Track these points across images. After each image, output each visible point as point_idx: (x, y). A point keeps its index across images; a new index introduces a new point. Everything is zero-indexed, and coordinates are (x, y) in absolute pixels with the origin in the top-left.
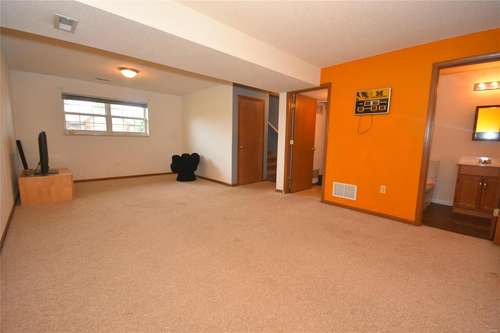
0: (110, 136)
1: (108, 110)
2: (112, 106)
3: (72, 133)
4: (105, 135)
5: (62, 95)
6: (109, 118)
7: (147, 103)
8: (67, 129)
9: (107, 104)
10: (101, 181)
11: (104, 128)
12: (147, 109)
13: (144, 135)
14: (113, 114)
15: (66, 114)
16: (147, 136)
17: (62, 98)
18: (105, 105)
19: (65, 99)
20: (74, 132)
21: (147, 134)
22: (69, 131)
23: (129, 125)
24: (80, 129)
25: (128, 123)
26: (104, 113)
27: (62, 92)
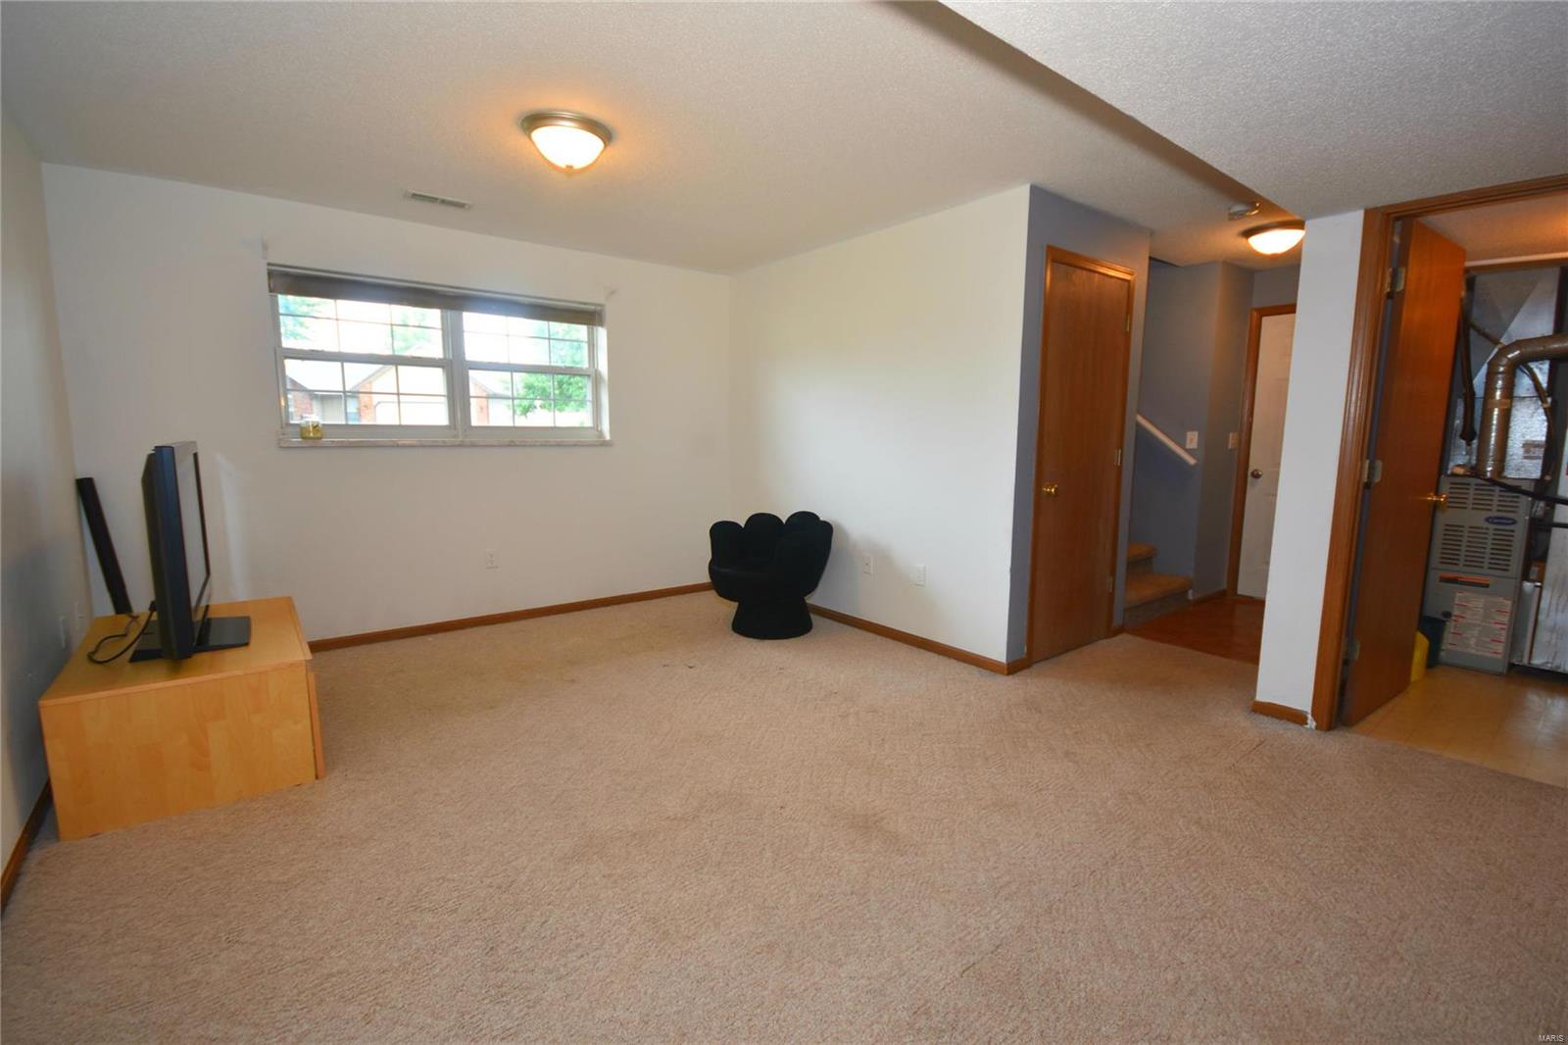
0: (461, 445)
1: (453, 336)
2: (471, 320)
3: (312, 438)
4: (444, 446)
5: (270, 274)
6: (455, 369)
7: (600, 305)
8: (292, 422)
9: (449, 313)
10: (430, 638)
11: (436, 414)
12: (602, 334)
13: (591, 438)
14: (472, 353)
15: (286, 357)
16: (605, 444)
17: (271, 291)
18: (442, 318)
19: (281, 293)
20: (319, 435)
21: (601, 434)
22: (302, 431)
23: (488, 397)
24: (344, 423)
25: (485, 391)
26: (437, 352)
27: (269, 264)
